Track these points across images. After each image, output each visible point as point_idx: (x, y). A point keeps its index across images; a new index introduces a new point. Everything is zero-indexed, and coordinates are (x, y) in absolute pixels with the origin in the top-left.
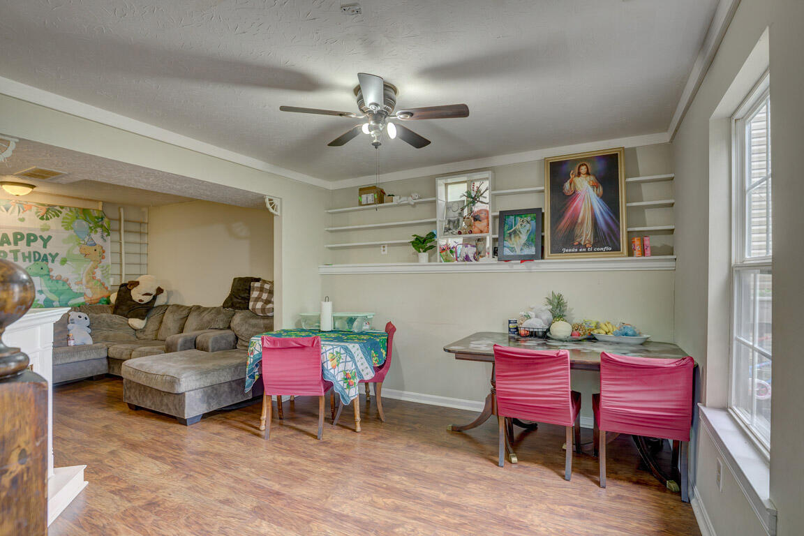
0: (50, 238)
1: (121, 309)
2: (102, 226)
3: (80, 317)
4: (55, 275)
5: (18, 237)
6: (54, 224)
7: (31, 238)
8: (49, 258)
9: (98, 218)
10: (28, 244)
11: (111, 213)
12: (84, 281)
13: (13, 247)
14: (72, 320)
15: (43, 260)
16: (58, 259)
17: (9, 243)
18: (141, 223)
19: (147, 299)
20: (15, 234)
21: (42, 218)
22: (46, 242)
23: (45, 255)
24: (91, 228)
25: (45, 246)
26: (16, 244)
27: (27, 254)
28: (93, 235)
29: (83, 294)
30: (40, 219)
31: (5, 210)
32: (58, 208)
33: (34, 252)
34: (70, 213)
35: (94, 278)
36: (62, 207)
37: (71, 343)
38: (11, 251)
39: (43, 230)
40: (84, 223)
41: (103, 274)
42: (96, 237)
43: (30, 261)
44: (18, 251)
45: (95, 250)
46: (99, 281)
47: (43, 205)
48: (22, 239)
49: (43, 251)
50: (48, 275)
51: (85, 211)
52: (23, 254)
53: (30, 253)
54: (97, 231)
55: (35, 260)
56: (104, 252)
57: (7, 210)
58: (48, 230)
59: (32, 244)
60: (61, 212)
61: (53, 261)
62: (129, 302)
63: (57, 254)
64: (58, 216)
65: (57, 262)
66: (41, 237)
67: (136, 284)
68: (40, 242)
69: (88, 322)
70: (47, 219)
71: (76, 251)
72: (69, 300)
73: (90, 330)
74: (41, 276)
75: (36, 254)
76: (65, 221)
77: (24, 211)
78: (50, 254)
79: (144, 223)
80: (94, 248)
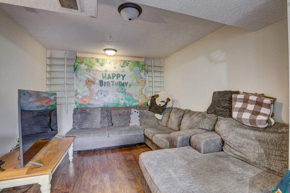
0: (125, 75)
1: (152, 108)
2: (145, 69)
3: (135, 112)
4: (127, 92)
5: (114, 75)
6: (126, 69)
7: (118, 76)
8: (125, 84)
9: (143, 65)
10: (117, 79)
11: (148, 63)
12: (138, 95)
13: (112, 80)
14: (132, 113)
15: (123, 85)
16: (128, 85)
17: (111, 78)
18: (161, 67)
19: (162, 104)
20: (113, 74)
21: (122, 67)
22: (123, 77)
23: (123, 83)
24: (140, 70)
25: (123, 79)
26: (113, 78)
27: (117, 83)
28: (141, 74)
29: (138, 101)
30: (121, 67)
31: (109, 64)
32: (127, 62)
33: (119, 82)
34: (132, 64)
35: (142, 93)
36: (129, 61)
37: (131, 124)
38: (111, 82)
39: (123, 72)
40: (138, 68)
41: (145, 91)
42: (142, 74)
43: (118, 86)
44: (114, 81)
45: (142, 80)
46: (144, 95)
47: (122, 61)
48: (115, 76)
49: (123, 81)
50: (124, 92)
51: (138, 62)
52: (116, 83)
53: (118, 82)
54: (142, 72)
55: (120, 86)
56: (146, 81)
57: (110, 63)
58: (124, 72)
59: (119, 78)
60: (129, 64)
61: (126, 86)
62: (155, 105)
63: (128, 83)
64: (128, 65)
65: (128, 86)
66: (122, 75)
67: (158, 96)
68: (121, 77)
69: (138, 114)
70: (124, 67)
71: (135, 81)
72: (133, 103)
73: (139, 118)
74: (122, 92)
75: (120, 83)
76: (130, 67)
77: (116, 64)
78: (125, 83)
79: (162, 67)
80: (142, 79)
